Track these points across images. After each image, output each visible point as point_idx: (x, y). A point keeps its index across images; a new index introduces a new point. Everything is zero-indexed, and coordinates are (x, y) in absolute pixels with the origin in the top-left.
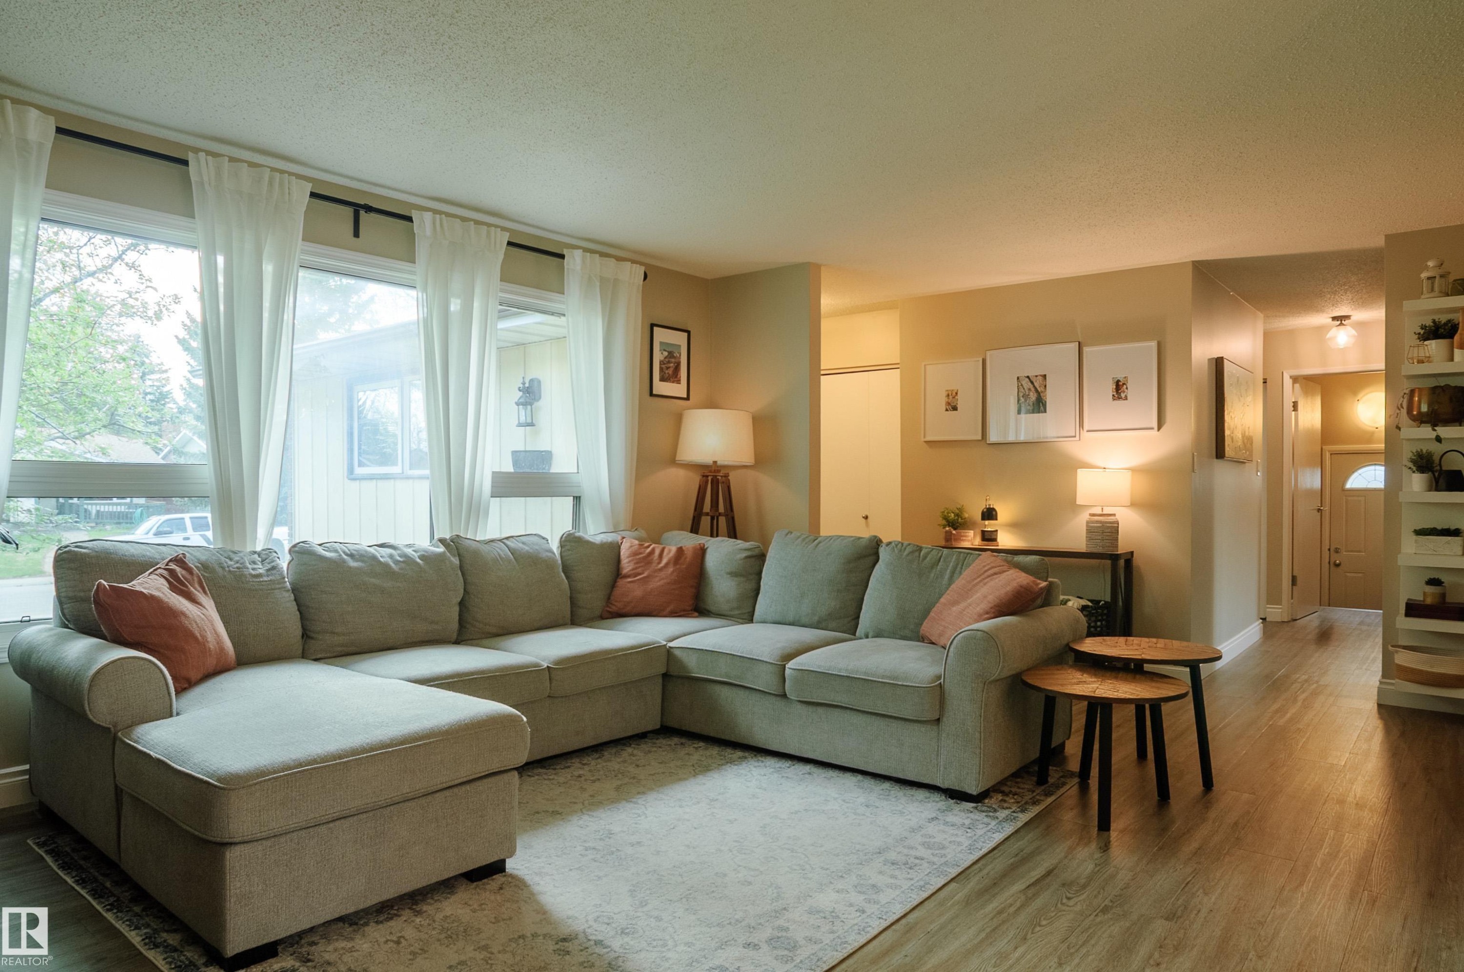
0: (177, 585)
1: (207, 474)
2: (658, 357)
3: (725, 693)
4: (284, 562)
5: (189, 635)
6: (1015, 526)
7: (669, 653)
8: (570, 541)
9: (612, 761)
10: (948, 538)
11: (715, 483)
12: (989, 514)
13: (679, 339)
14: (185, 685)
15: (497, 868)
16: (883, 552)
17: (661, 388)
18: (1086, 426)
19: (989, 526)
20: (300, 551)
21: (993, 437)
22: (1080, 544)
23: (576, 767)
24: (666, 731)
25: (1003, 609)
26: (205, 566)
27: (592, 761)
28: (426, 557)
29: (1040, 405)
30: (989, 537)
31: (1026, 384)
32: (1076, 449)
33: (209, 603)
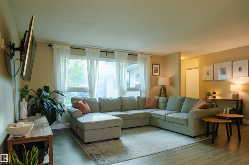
0: (84, 102)
1: (88, 89)
2: (154, 69)
3: (158, 120)
4: (98, 100)
5: (85, 108)
6: (220, 95)
7: (150, 114)
8: (138, 97)
9: (141, 129)
10: (206, 97)
11: (164, 88)
12: (214, 93)
13: (158, 66)
14: (84, 114)
15: (118, 138)
16: (186, 99)
17: (154, 74)
18: (233, 76)
19: (214, 95)
20: (100, 99)
21: (215, 79)
22: (231, 98)
23: (135, 129)
24: (150, 125)
25: (200, 108)
26: (87, 100)
27: (138, 128)
28: (116, 99)
29: (224, 73)
30: (214, 97)
31: (222, 69)
32: (232, 81)
33: (87, 105)
